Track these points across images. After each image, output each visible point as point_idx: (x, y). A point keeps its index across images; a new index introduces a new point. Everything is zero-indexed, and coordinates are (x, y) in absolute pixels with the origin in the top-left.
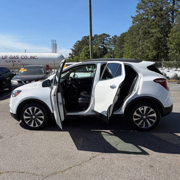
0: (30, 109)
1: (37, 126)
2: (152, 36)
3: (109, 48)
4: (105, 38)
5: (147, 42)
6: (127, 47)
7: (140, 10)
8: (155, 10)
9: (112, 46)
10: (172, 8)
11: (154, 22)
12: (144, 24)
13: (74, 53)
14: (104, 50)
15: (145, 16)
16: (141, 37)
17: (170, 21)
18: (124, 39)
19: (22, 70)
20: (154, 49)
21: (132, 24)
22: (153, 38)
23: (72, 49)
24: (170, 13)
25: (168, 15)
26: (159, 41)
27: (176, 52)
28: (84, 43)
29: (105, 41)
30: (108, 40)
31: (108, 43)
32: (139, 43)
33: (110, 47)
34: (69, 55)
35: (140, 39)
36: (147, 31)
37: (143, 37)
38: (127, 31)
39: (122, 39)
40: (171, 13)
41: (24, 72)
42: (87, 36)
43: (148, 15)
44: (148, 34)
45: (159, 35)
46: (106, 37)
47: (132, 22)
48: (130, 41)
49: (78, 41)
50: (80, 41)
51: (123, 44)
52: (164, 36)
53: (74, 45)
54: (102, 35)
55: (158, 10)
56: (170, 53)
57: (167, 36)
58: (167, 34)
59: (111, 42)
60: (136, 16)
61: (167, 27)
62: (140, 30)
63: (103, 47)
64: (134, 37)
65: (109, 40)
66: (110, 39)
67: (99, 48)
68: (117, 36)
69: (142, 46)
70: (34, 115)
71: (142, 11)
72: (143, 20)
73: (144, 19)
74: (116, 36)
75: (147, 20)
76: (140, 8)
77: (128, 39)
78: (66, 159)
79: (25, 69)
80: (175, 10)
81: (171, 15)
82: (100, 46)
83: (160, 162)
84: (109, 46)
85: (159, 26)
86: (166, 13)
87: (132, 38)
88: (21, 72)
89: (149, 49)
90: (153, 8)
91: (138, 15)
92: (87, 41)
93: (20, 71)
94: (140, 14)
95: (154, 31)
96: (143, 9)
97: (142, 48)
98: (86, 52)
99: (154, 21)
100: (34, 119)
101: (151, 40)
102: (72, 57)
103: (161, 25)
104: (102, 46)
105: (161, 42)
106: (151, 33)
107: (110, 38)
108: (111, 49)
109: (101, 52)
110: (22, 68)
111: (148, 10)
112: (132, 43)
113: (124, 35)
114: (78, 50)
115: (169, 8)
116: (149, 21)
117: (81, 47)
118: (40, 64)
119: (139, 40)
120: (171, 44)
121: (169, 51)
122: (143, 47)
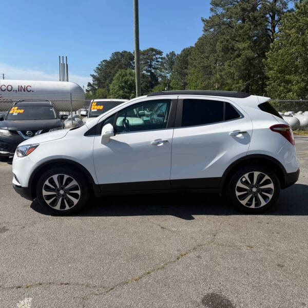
0: (55, 177)
1: (67, 208)
2: (239, 56)
3: (161, 75)
4: (154, 57)
5: (229, 66)
6: (194, 73)
7: (218, 8)
8: (243, 10)
9: (167, 71)
10: (273, 7)
11: (241, 31)
12: (223, 34)
13: (96, 82)
14: (151, 78)
15: (225, 20)
16: (218, 56)
17: (269, 29)
18: (188, 60)
19: (15, 111)
20: (240, 78)
21: (203, 33)
22: (240, 58)
23: (93, 76)
24: (268, 16)
25: (265, 19)
26: (251, 64)
27: (279, 85)
28: (114, 65)
29: (153, 63)
30: (158, 60)
31: (159, 66)
32: (215, 68)
33: (163, 74)
34: (88, 86)
35: (217, 60)
36: (230, 45)
37: (223, 57)
38: (194, 46)
39: (184, 60)
40: (270, 15)
41: (19, 113)
42: (121, 52)
43: (231, 17)
44: (231, 51)
45: (250, 53)
46: (155, 55)
47: (203, 29)
48: (199, 64)
49: (103, 61)
50: (108, 60)
51: (186, 68)
52: (259, 56)
53: (98, 68)
54: (148, 51)
55: (249, 8)
56: (268, 85)
57: (264, 56)
58: (264, 52)
59: (165, 65)
60: (210, 18)
61: (264, 40)
62: (218, 43)
63: (149, 74)
64: (206, 57)
65: (160, 60)
66: (162, 58)
67: (143, 75)
68: (175, 54)
69: (220, 73)
70: (62, 189)
71: (220, 11)
72: (223, 27)
73: (224, 23)
74: (173, 54)
75: (230, 25)
76: (217, 5)
77: (195, 59)
78: (136, 260)
79: (21, 109)
80: (277, 11)
81: (270, 18)
82: (144, 72)
83: (292, 259)
84: (161, 71)
85: (250, 38)
86: (262, 14)
87: (203, 59)
88: (13, 113)
89: (233, 78)
90: (240, 5)
91: (213, 16)
92: (120, 61)
93: (11, 112)
94: (217, 15)
95: (241, 45)
96: (223, 6)
97: (221, 76)
98: (122, 82)
99: (241, 28)
100: (63, 195)
101: (237, 61)
102: (94, 90)
103: (254, 37)
104: (148, 71)
105: (254, 67)
106: (236, 50)
107: (163, 56)
108: (164, 77)
109: (146, 82)
110: (15, 106)
111: (231, 8)
112: (203, 66)
113: (187, 52)
114: (104, 77)
115: (267, 7)
116: (233, 28)
117: (111, 73)
118: (47, 101)
119: (214, 61)
120: (271, 69)
121: (267, 83)
122: (223, 73)
